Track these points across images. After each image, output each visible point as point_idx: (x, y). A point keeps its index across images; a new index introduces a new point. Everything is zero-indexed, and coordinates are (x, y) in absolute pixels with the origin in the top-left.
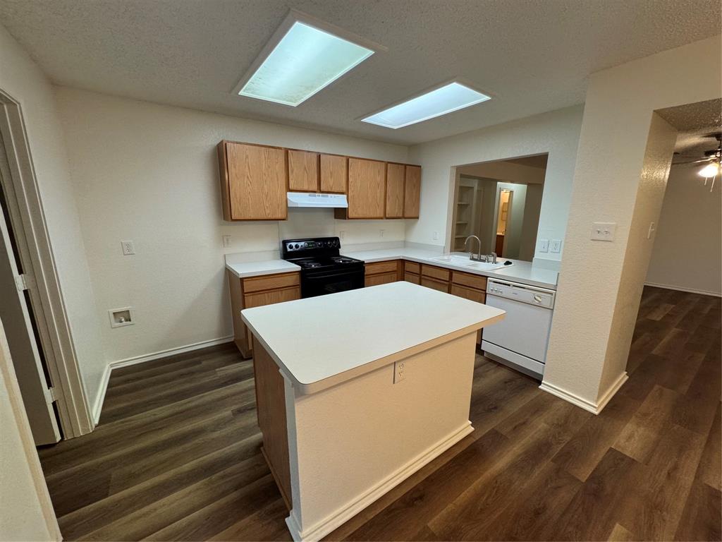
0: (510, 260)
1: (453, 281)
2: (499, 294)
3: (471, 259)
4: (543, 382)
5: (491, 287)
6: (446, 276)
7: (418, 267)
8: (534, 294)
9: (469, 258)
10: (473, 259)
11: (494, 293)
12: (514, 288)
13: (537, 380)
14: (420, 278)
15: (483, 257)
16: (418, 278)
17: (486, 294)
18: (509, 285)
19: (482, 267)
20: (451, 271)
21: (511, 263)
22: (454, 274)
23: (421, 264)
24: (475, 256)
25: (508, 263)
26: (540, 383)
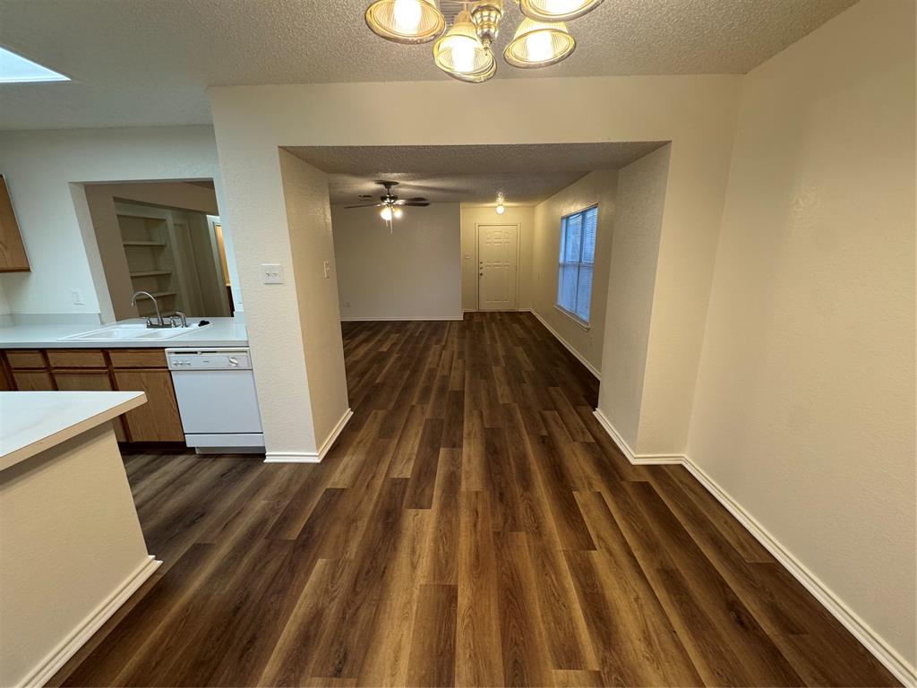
0: (206, 319)
1: (114, 365)
2: (187, 367)
3: (148, 327)
4: (267, 454)
5: (172, 361)
6: (99, 360)
7: (39, 356)
8: (228, 357)
9: (145, 326)
10: (151, 326)
11: (179, 367)
12: (204, 354)
13: (259, 455)
14: (52, 376)
15: (166, 321)
16: (45, 376)
17: (170, 371)
18: (196, 353)
19: (164, 336)
20: (106, 351)
21: (207, 323)
22: (112, 355)
23: (43, 352)
24: (154, 321)
25: (203, 323)
26: (264, 456)
